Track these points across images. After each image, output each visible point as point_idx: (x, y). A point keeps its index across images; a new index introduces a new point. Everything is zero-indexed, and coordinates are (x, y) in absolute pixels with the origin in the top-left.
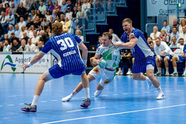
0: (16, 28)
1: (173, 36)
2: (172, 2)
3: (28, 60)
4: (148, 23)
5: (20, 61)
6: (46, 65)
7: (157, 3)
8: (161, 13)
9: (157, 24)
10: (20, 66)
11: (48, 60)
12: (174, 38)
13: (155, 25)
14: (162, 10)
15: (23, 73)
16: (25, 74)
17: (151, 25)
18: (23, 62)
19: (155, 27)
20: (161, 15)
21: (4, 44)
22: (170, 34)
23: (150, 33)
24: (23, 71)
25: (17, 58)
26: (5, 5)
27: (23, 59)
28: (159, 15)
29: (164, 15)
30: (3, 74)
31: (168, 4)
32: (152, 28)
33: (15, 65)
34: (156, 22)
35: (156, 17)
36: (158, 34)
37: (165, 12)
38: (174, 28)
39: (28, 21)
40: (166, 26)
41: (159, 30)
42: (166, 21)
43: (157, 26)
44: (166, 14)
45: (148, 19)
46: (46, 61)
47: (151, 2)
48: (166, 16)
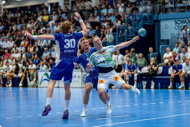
0: (52, 50)
1: (182, 56)
2: (181, 27)
4: (162, 45)
6: (77, 81)
7: (169, 28)
8: (173, 36)
9: (170, 45)
11: (79, 77)
12: (184, 58)
13: (168, 47)
14: (173, 34)
15: (58, 87)
16: (60, 89)
17: (164, 47)
19: (168, 49)
20: (173, 39)
22: (179, 54)
23: (164, 53)
26: (43, 31)
28: (171, 38)
29: (175, 38)
30: (42, 88)
31: (178, 29)
32: (165, 49)
34: (168, 44)
35: (168, 40)
36: (170, 54)
37: (176, 35)
38: (184, 49)
40: (177, 47)
41: (171, 51)
42: (177, 43)
43: (170, 47)
44: (177, 37)
45: (162, 41)
46: (77, 77)
47: (164, 28)
48: (177, 39)
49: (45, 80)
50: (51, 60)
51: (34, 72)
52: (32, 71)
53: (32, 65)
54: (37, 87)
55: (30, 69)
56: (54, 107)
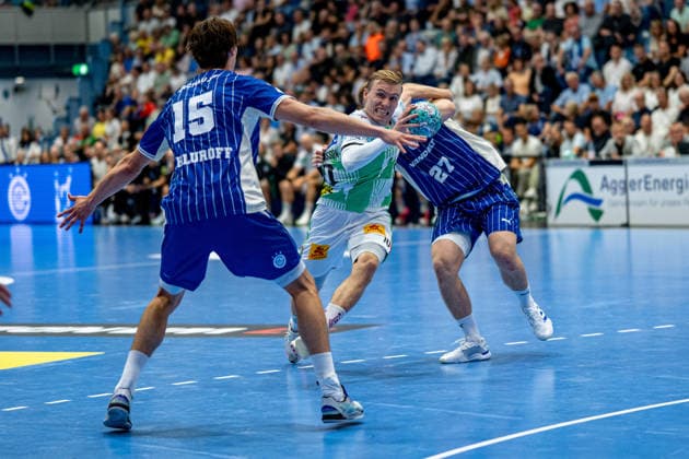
3: (643, 184)
5: (615, 189)
10: (614, 204)
15: (627, 225)
16: (634, 231)
18: (625, 190)
21: (564, 133)
24: (624, 221)
25: (605, 179)
26: (565, 8)
27: (625, 182)
30: (564, 231)
33: (598, 202)
39: (637, 59)
49: (575, 196)
50: (597, 121)
51: (531, 166)
52: (526, 162)
53: (525, 141)
54: (544, 224)
55: (520, 158)
56: (611, 307)
